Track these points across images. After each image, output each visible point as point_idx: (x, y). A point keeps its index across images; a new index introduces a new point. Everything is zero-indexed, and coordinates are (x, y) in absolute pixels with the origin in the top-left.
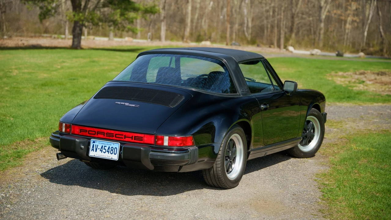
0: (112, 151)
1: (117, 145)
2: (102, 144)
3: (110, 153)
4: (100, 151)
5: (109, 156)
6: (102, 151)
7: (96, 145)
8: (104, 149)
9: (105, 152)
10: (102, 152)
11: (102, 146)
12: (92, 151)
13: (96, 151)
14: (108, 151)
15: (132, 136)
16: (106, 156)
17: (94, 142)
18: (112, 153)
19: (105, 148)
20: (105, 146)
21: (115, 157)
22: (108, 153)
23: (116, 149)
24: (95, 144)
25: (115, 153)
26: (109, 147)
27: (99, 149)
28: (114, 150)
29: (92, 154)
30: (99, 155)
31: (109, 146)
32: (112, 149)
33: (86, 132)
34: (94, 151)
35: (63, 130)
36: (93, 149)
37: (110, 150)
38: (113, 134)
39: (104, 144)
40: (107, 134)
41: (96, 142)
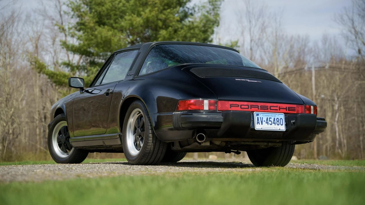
0: (278, 122)
1: (282, 116)
2: (266, 116)
3: (276, 124)
4: (266, 123)
5: (276, 127)
6: (268, 123)
7: (260, 118)
8: (270, 121)
9: (271, 124)
10: (268, 124)
11: (267, 118)
12: (257, 124)
13: (262, 124)
14: (274, 122)
15: (286, 107)
16: (272, 128)
17: (258, 115)
18: (278, 124)
19: (271, 120)
20: (270, 118)
21: (282, 128)
22: (274, 124)
23: (281, 120)
24: (259, 117)
25: (282, 124)
26: (274, 118)
27: (264, 121)
28: (279, 121)
29: (258, 127)
30: (265, 128)
31: (275, 117)
32: (278, 120)
33: (238, 106)
34: (259, 124)
35: (206, 108)
36: (258, 122)
37: (276, 122)
38: (268, 106)
39: (269, 116)
40: (261, 107)
41: (259, 115)
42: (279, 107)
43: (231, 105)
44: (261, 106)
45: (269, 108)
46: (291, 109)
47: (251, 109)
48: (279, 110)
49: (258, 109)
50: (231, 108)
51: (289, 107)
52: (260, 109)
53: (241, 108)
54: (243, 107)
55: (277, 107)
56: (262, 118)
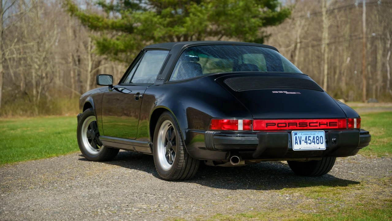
0: (318, 141)
1: (321, 134)
2: (305, 134)
3: (316, 143)
4: (305, 142)
5: (315, 146)
6: (307, 142)
7: (299, 137)
8: (309, 140)
9: (310, 143)
10: (307, 144)
11: (306, 137)
12: (295, 144)
13: (300, 144)
14: (314, 141)
16: (312, 147)
17: (296, 134)
18: (318, 142)
19: (310, 138)
20: (309, 137)
21: (322, 146)
22: (314, 143)
23: (321, 138)
24: (297, 136)
25: (322, 142)
26: (314, 137)
28: (319, 140)
29: (296, 147)
30: (304, 148)
31: (314, 135)
32: (317, 138)
33: (275, 125)
34: (298, 144)
35: (240, 128)
36: (296, 142)
37: (316, 140)
38: (307, 123)
39: (308, 134)
40: (299, 125)
41: (298, 134)
42: (319, 123)
43: (267, 124)
44: (299, 123)
45: (308, 125)
46: (332, 124)
47: (289, 126)
48: (320, 126)
49: (297, 126)
50: (267, 127)
51: (330, 123)
52: (299, 126)
53: (278, 126)
54: (279, 125)
55: (317, 123)
56: (301, 137)
